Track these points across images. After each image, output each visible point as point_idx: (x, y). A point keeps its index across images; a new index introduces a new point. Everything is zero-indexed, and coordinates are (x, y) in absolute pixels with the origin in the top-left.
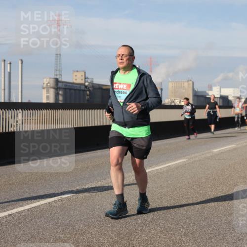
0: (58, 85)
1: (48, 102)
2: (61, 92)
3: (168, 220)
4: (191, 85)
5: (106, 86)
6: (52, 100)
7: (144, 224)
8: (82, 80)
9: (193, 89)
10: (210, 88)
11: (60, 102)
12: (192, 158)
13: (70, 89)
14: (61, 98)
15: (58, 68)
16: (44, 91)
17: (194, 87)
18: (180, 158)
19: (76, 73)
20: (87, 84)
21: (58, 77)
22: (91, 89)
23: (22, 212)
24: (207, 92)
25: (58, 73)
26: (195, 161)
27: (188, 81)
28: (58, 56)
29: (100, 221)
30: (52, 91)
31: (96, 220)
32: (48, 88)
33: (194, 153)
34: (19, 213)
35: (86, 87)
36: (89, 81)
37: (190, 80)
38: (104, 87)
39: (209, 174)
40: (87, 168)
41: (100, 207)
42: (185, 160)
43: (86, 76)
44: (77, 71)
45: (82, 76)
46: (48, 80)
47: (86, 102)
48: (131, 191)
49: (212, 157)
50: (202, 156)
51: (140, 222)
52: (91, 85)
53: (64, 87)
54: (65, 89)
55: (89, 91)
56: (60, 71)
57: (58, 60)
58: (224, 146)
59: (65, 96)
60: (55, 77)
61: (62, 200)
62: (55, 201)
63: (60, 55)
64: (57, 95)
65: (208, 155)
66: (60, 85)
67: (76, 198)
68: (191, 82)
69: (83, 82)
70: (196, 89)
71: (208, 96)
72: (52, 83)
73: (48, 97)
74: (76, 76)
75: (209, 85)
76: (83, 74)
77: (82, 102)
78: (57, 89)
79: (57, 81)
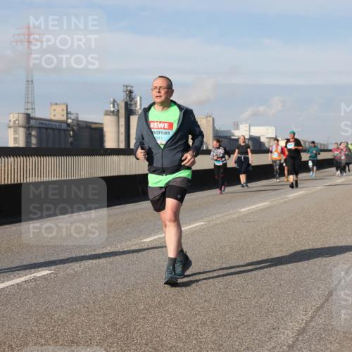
0: (30, 123)
1: (17, 145)
2: (33, 133)
3: (179, 304)
4: (211, 122)
5: (96, 123)
6: (21, 144)
7: (148, 310)
8: (63, 115)
9: (214, 128)
10: (237, 126)
11: (33, 146)
12: (212, 220)
13: (47, 129)
14: (34, 141)
15: (29, 100)
16: (11, 131)
17: (215, 125)
18: (196, 220)
19: (54, 107)
20: (69, 121)
21: (29, 112)
22: (75, 128)
24: (233, 131)
25: (30, 107)
26: (216, 224)
27: (207, 117)
28: (30, 82)
29: (87, 308)
30: (22, 132)
31: (82, 307)
32: (15, 127)
33: (215, 214)
35: (68, 125)
36: (73, 117)
37: (210, 116)
38: (93, 126)
39: (234, 242)
41: (87, 288)
42: (203, 223)
43: (69, 110)
44: (56, 104)
45: (63, 110)
46: (16, 116)
47: (69, 146)
48: (131, 266)
49: (238, 218)
50: (226, 217)
51: (142, 307)
52: (75, 122)
53: (37, 125)
54: (40, 128)
55: (73, 130)
56: (33, 103)
57: (30, 89)
58: (254, 203)
59: (39, 138)
60: (26, 111)
61: (35, 279)
62: (25, 281)
63: (32, 81)
64: (28, 136)
65: (234, 216)
66: (32, 122)
67: (55, 277)
68: (210, 119)
69: (64, 118)
70: (217, 128)
71: (233, 137)
72: (22, 121)
73: (16, 140)
74: (54, 110)
75: (234, 123)
76: (64, 107)
77: (63, 146)
78: (28, 128)
79: (28, 117)
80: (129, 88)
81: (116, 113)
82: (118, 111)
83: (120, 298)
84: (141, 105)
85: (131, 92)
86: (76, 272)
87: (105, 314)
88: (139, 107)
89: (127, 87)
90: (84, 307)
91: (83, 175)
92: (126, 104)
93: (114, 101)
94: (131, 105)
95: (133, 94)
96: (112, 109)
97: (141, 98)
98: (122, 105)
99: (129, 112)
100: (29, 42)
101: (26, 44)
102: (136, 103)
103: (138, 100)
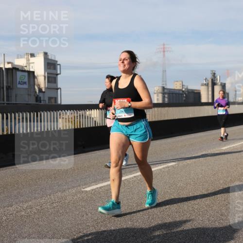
0: (164, 91)
1: (158, 102)
2: (166, 96)
5: (196, 90)
6: (160, 101)
11: (166, 102)
13: (172, 94)
14: (166, 100)
15: (164, 80)
16: (156, 95)
19: (176, 83)
20: (184, 89)
21: (164, 86)
22: (187, 93)
25: (164, 83)
28: (164, 71)
29: (194, 181)
30: (160, 96)
32: (158, 93)
35: (183, 91)
36: (185, 87)
38: (196, 91)
40: (185, 145)
43: (183, 84)
44: (177, 81)
46: (158, 88)
47: (183, 102)
51: (222, 182)
52: (186, 90)
53: (168, 92)
55: (185, 94)
56: (165, 81)
57: (165, 75)
59: (169, 98)
60: (163, 86)
61: (168, 167)
62: (163, 168)
63: (165, 71)
64: (164, 98)
66: (166, 91)
67: (177, 166)
69: (181, 88)
72: (161, 90)
73: (158, 99)
76: (181, 83)
77: (180, 102)
78: (164, 93)
79: (164, 88)
81: (207, 85)
82: (208, 84)
83: (211, 177)
84: (220, 80)
85: (214, 74)
86: (188, 164)
87: (203, 185)
88: (218, 81)
89: (212, 71)
90: (192, 181)
91: (191, 116)
92: (212, 80)
93: (206, 79)
94: (215, 80)
95: (216, 75)
96: (205, 83)
97: (220, 77)
98: (210, 81)
99: (214, 84)
100: (164, 52)
101: (162, 53)
102: (217, 79)
103: (218, 77)
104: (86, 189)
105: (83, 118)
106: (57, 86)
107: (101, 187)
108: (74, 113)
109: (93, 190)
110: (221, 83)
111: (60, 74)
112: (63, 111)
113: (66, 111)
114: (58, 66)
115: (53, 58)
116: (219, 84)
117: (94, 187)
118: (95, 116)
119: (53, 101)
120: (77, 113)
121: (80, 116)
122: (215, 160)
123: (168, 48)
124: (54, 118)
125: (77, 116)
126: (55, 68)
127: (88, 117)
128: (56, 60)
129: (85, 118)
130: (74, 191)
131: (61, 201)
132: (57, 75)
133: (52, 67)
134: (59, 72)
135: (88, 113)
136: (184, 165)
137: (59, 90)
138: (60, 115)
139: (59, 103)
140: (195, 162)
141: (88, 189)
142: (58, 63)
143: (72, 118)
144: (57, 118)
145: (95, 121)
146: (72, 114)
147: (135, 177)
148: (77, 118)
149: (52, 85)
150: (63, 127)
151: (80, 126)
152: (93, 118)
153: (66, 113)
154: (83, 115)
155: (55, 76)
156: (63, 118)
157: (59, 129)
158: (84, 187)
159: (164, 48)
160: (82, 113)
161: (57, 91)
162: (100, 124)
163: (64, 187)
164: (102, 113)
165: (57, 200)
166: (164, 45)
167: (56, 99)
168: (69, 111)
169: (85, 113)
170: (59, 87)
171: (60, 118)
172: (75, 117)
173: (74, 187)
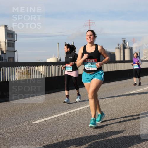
23: (75, 111)
29: (111, 116)
34: (74, 112)
38: (112, 53)
40: (105, 91)
80: (124, 40)
81: (120, 48)
83: (122, 113)
84: (128, 45)
85: (125, 41)
86: (107, 104)
88: (127, 46)
89: (123, 39)
90: (110, 116)
92: (123, 45)
93: (119, 44)
94: (125, 45)
95: (126, 42)
96: (118, 47)
97: (128, 43)
98: (122, 45)
99: (124, 48)
100: (90, 25)
101: (88, 26)
102: (127, 45)
103: (127, 43)
104: (35, 122)
105: (33, 72)
106: (14, 49)
107: (45, 121)
108: (27, 68)
109: (40, 123)
110: (129, 47)
111: (17, 41)
112: (19, 67)
113: (21, 67)
114: (15, 35)
115: (11, 30)
116: (128, 48)
117: (41, 121)
118: (42, 70)
119: (11, 60)
120: (29, 68)
121: (31, 70)
122: (125, 101)
123: (93, 23)
124: (12, 72)
125: (29, 71)
126: (13, 37)
127: (36, 71)
128: (14, 31)
129: (34, 72)
130: (26, 124)
131: (17, 131)
132: (15, 41)
133: (11, 36)
134: (15, 40)
135: (37, 68)
136: (104, 104)
137: (16, 52)
138: (16, 69)
139: (16, 61)
140: (111, 102)
141: (37, 122)
142: (15, 33)
143: (25, 72)
144: (14, 72)
145: (42, 74)
146: (25, 69)
147: (69, 113)
148: (29, 72)
149: (11, 49)
150: (19, 78)
151: (31, 77)
152: (40, 72)
153: (21, 69)
154: (33, 70)
155: (13, 42)
156: (19, 72)
157: (16, 80)
158: (34, 121)
159: (89, 23)
160: (33, 68)
161: (15, 53)
162: (45, 76)
163: (20, 121)
164: (46, 68)
165: (14, 130)
166: (89, 21)
167: (14, 58)
168: (23, 67)
169: (34, 68)
170: (16, 50)
171: (16, 72)
172: (27, 71)
173: (26, 121)
